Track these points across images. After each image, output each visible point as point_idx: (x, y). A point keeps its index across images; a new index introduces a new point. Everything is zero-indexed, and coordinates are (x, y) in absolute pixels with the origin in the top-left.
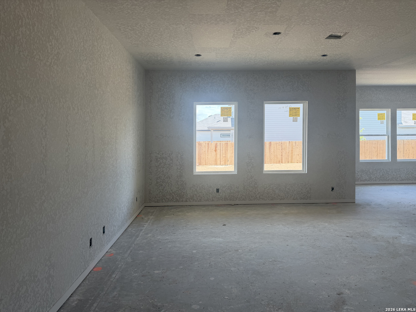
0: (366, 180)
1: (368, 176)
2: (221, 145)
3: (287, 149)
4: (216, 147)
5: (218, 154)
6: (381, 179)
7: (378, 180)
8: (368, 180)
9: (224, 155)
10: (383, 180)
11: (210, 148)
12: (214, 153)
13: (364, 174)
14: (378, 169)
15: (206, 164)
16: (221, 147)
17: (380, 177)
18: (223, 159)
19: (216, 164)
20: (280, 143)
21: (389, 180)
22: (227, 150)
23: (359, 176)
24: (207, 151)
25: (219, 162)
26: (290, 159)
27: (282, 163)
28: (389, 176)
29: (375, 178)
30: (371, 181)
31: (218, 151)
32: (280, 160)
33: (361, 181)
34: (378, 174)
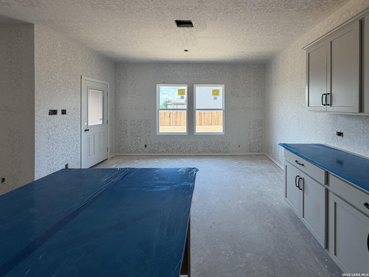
0: (162, 152)
1: (165, 148)
2: (173, 114)
3: (215, 116)
4: (170, 115)
5: (171, 119)
6: (178, 151)
7: (175, 152)
8: (165, 152)
9: (175, 120)
10: (180, 152)
11: (166, 116)
12: (169, 118)
13: (161, 146)
14: (175, 142)
15: (163, 126)
16: (173, 115)
17: (177, 149)
18: (175, 122)
19: (170, 125)
20: (211, 113)
21: (185, 152)
22: (177, 117)
23: (156, 147)
24: (164, 117)
25: (172, 124)
26: (217, 122)
27: (212, 125)
28: (186, 148)
29: (172, 150)
30: (168, 152)
31: (171, 117)
32: (211, 123)
33: (158, 152)
34: (175, 146)
